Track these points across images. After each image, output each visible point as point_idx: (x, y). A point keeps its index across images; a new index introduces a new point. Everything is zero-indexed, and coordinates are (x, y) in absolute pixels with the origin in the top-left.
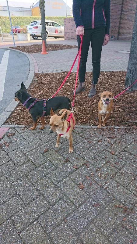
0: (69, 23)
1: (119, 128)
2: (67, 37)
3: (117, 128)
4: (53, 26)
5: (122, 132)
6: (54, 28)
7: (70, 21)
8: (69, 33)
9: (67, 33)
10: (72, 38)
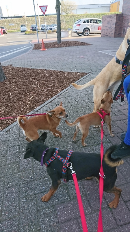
0: (106, 20)
2: (103, 34)
4: (97, 23)
6: (98, 25)
7: (107, 19)
8: (104, 30)
9: (103, 30)
10: (106, 35)
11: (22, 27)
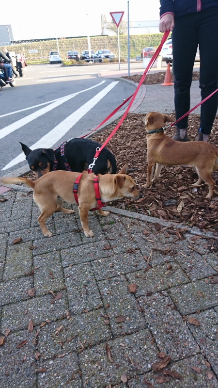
1: (200, 233)
3: (195, 232)
5: (198, 245)
11: (52, 56)
